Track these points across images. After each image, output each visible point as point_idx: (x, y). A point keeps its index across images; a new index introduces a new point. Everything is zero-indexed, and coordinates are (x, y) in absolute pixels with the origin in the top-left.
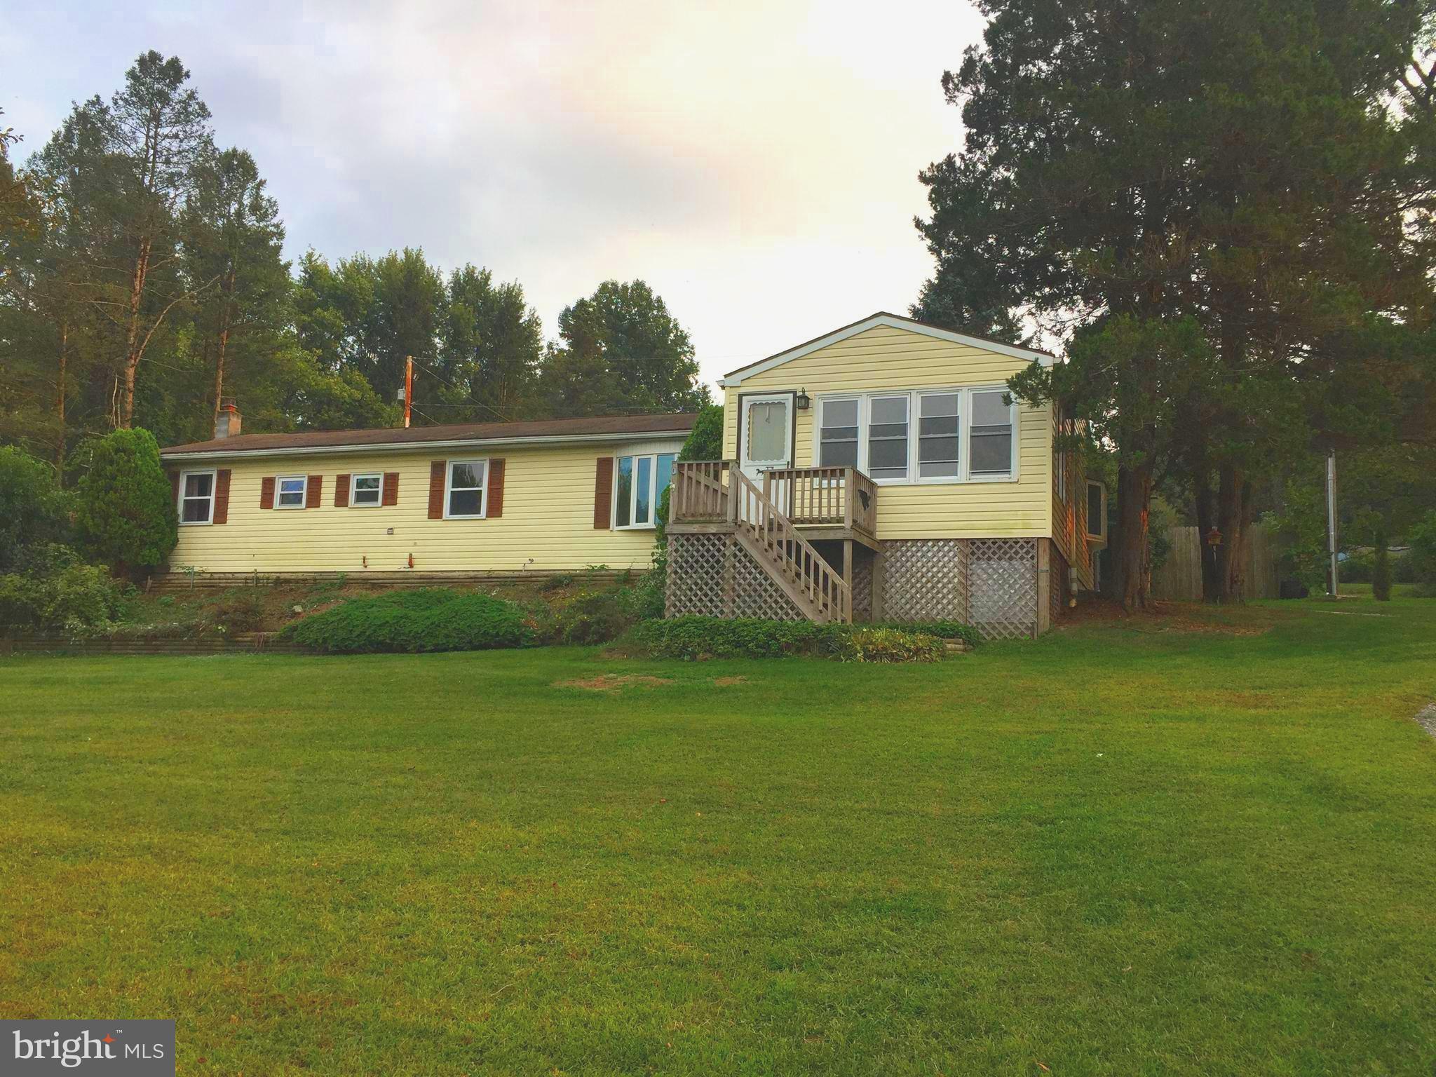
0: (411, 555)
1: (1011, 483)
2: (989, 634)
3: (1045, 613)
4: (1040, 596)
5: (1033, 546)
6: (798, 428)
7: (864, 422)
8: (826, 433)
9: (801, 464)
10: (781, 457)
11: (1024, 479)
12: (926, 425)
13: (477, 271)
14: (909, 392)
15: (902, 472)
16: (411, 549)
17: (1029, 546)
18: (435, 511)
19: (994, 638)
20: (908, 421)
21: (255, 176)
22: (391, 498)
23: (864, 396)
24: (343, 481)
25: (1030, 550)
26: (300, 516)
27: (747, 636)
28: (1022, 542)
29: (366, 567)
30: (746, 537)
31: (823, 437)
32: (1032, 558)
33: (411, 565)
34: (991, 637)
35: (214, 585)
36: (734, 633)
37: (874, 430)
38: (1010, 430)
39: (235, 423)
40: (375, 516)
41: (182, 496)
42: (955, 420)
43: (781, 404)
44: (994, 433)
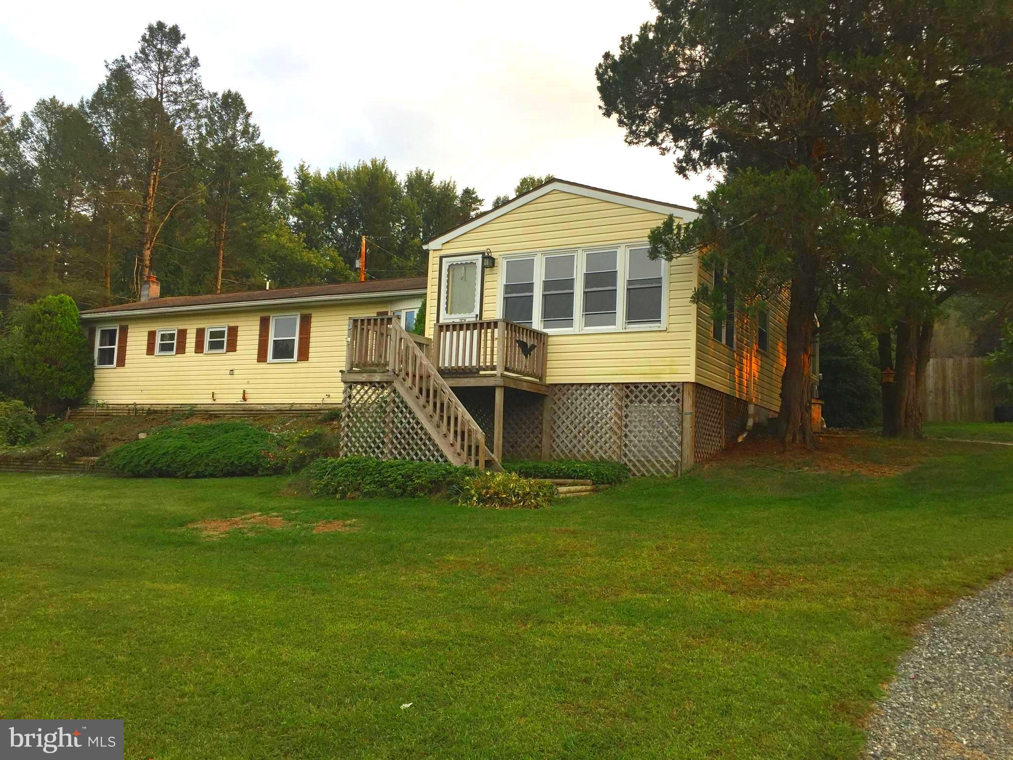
0: (244, 391)
1: (660, 331)
2: (639, 471)
3: (688, 451)
4: (684, 435)
5: (678, 390)
6: (486, 285)
7: (539, 278)
8: (508, 288)
9: (487, 316)
10: (471, 310)
11: (673, 327)
12: (590, 279)
13: (423, 173)
14: (575, 250)
15: (569, 322)
16: (244, 386)
17: (675, 389)
18: (262, 357)
19: (643, 475)
20: (575, 277)
21: (244, 110)
22: (232, 347)
23: (539, 255)
24: (200, 333)
25: (676, 393)
26: (171, 360)
27: (389, 476)
28: (669, 386)
29: (214, 400)
30: (403, 385)
31: (506, 292)
32: (678, 401)
33: (244, 399)
34: (641, 474)
35: (109, 414)
36: (380, 474)
37: (547, 285)
38: (661, 283)
39: (155, 290)
40: (220, 361)
41: (97, 346)
42: (613, 275)
43: (472, 264)
44: (647, 286)
